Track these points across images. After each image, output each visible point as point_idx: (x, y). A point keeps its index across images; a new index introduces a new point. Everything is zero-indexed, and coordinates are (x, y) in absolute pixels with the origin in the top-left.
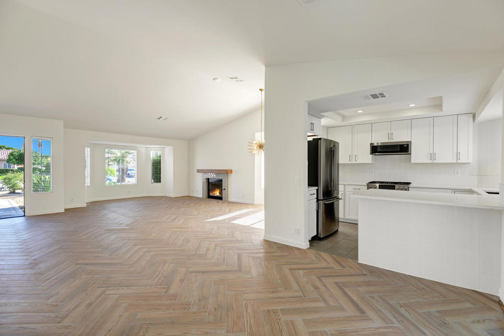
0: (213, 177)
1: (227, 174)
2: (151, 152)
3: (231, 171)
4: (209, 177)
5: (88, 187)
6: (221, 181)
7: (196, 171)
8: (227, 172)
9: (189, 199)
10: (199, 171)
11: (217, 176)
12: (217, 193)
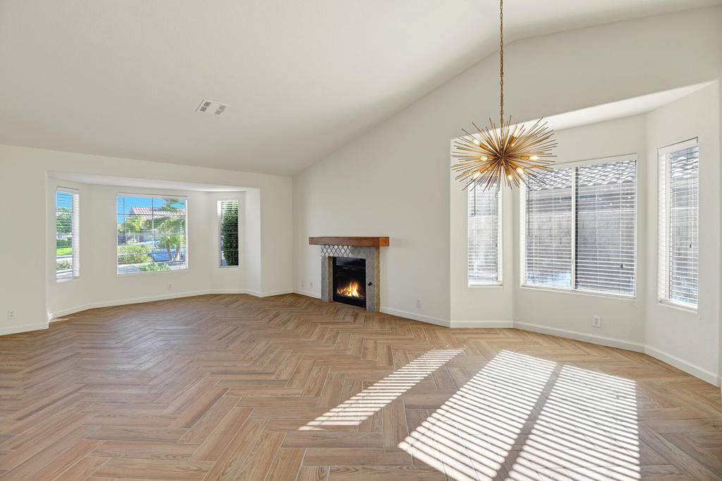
0: (345, 253)
1: (377, 247)
2: (219, 203)
3: (386, 241)
4: (336, 255)
5: (76, 278)
6: (362, 262)
7: (308, 240)
8: (376, 243)
9: (294, 301)
10: (313, 241)
11: (352, 252)
12: (353, 291)
